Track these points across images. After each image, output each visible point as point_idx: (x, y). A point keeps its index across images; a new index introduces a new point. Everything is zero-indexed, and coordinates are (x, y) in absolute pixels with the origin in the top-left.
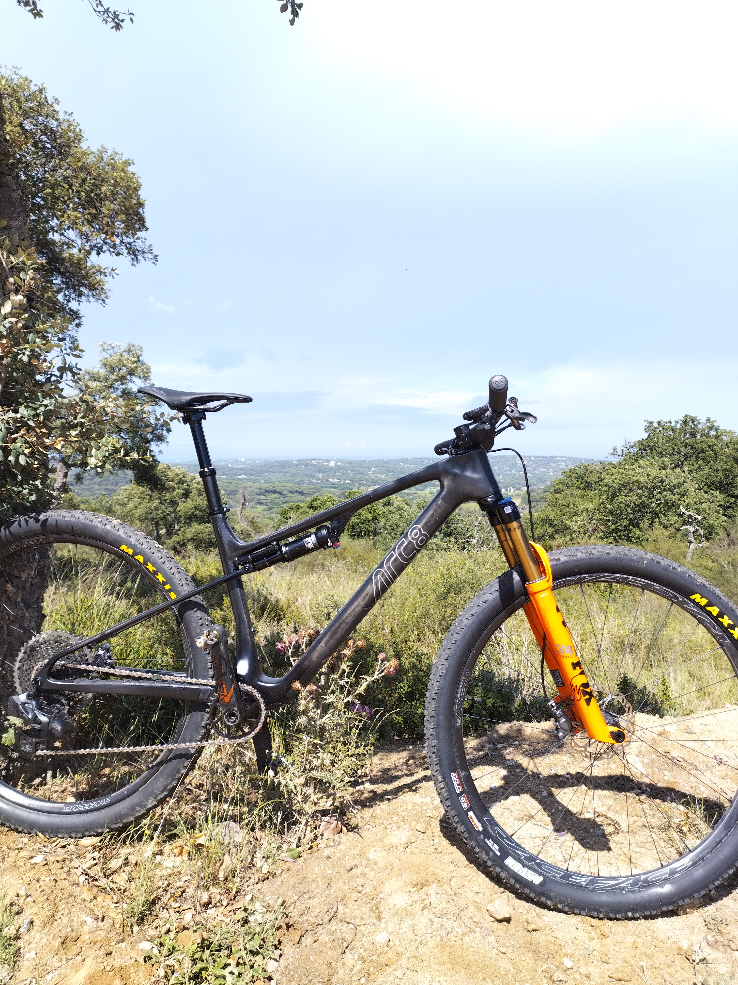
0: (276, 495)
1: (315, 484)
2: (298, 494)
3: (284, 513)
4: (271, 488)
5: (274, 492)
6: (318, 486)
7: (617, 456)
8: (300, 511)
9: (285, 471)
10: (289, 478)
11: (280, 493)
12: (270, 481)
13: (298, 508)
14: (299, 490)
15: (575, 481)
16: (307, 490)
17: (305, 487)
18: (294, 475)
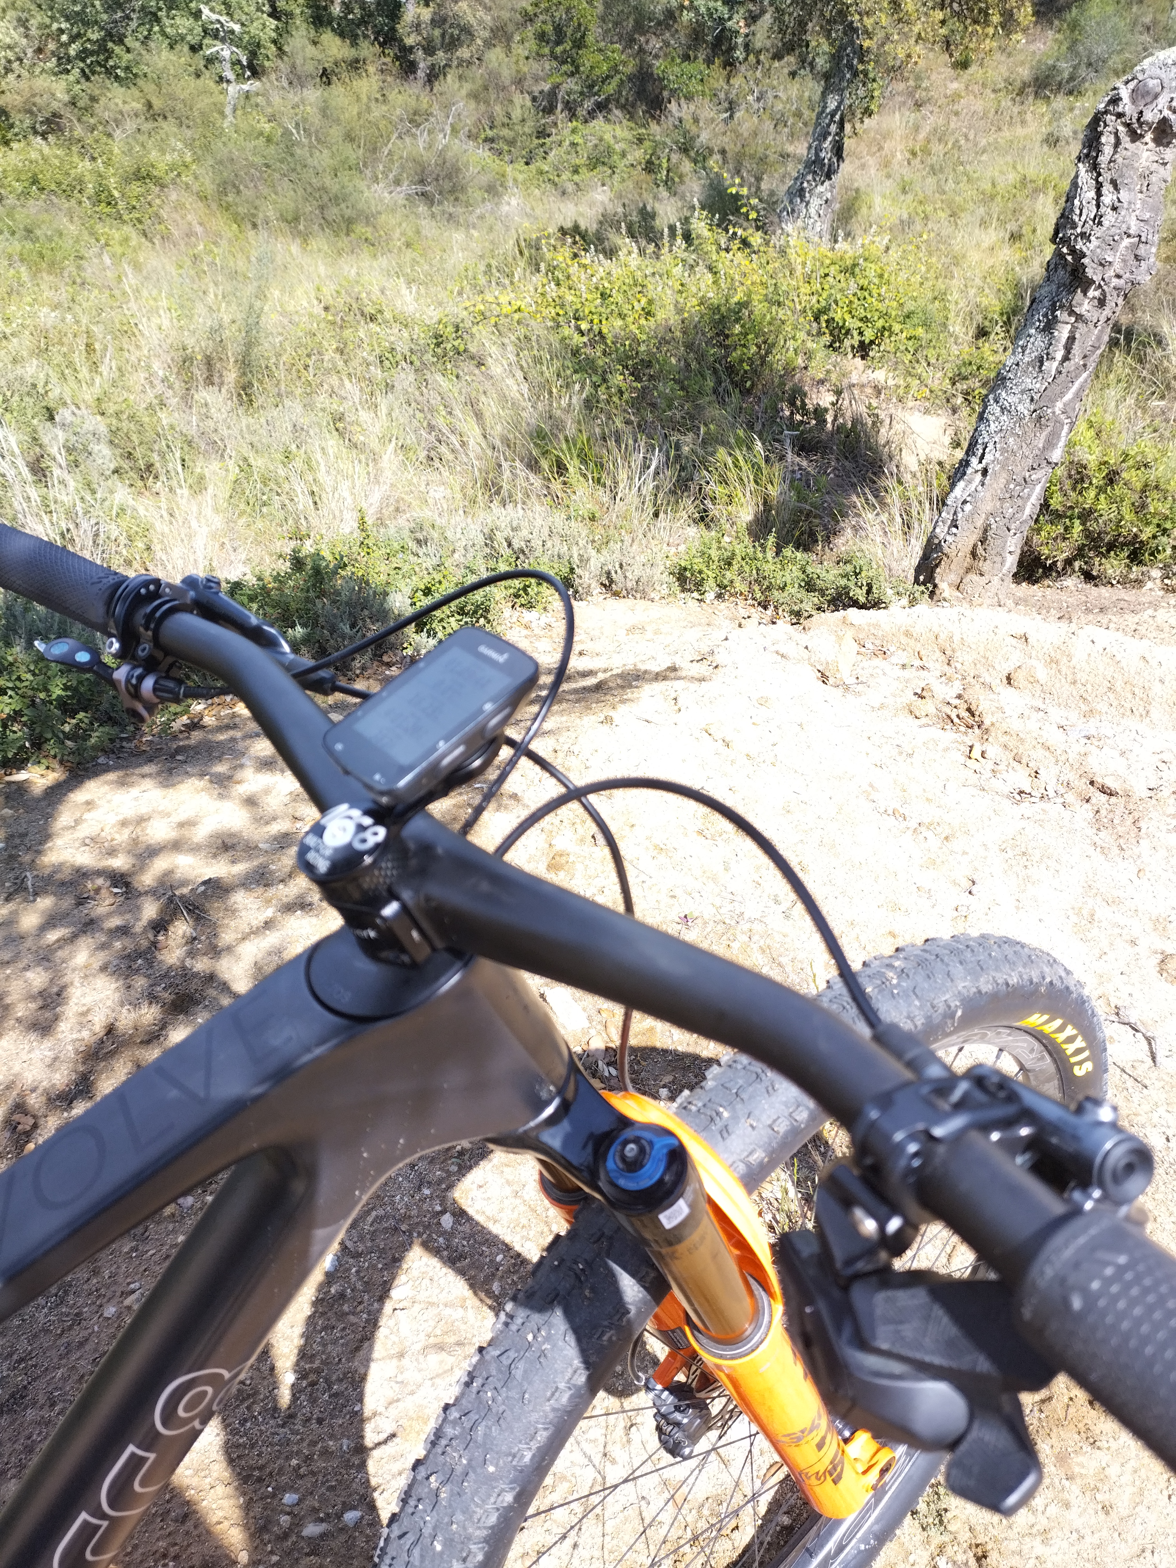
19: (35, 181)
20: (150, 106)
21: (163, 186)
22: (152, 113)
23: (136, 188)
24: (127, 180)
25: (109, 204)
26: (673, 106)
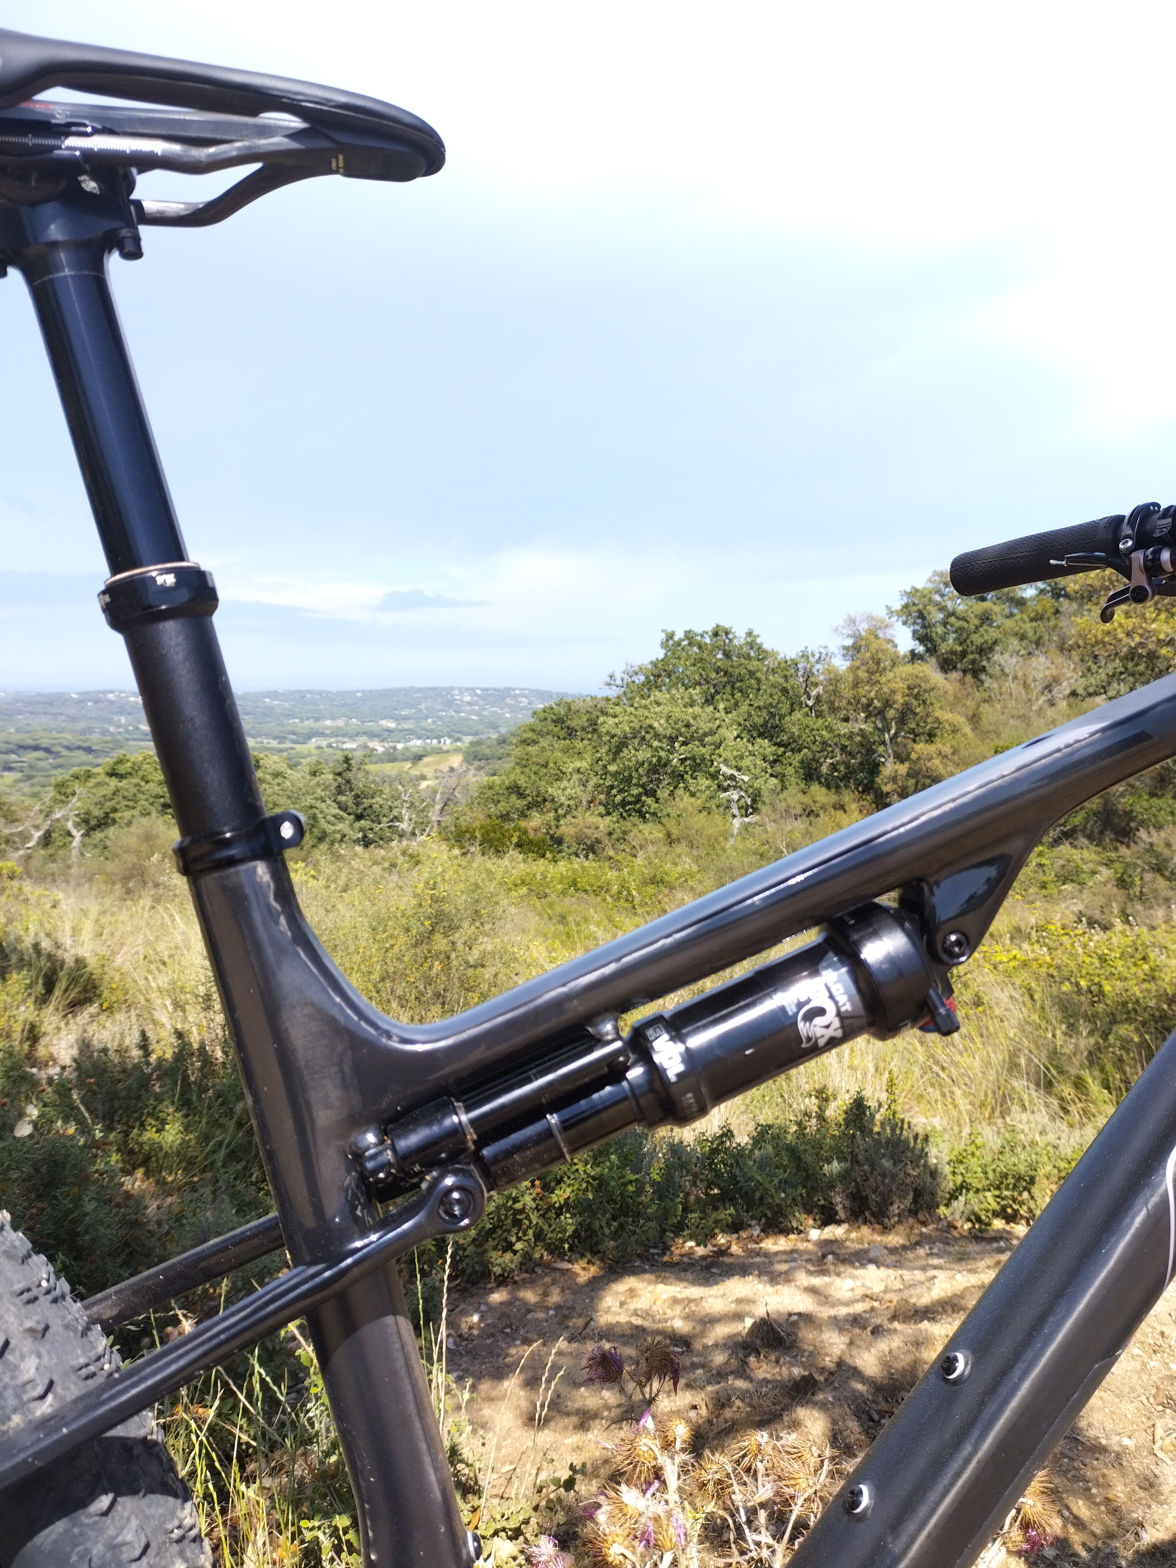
0: (40, 754)
1: (113, 734)
2: (80, 752)
3: (60, 787)
4: (30, 742)
5: (36, 748)
6: (119, 737)
7: (614, 688)
8: (93, 782)
9: (55, 711)
10: (63, 724)
11: (47, 750)
12: (28, 729)
13: (88, 776)
14: (85, 745)
15: (551, 727)
16: (98, 744)
17: (94, 739)
18: (74, 719)
19: (574, 883)
20: (669, 835)
21: (672, 888)
22: (670, 840)
23: (651, 889)
24: (645, 883)
25: (627, 900)
26: (1142, 833)
